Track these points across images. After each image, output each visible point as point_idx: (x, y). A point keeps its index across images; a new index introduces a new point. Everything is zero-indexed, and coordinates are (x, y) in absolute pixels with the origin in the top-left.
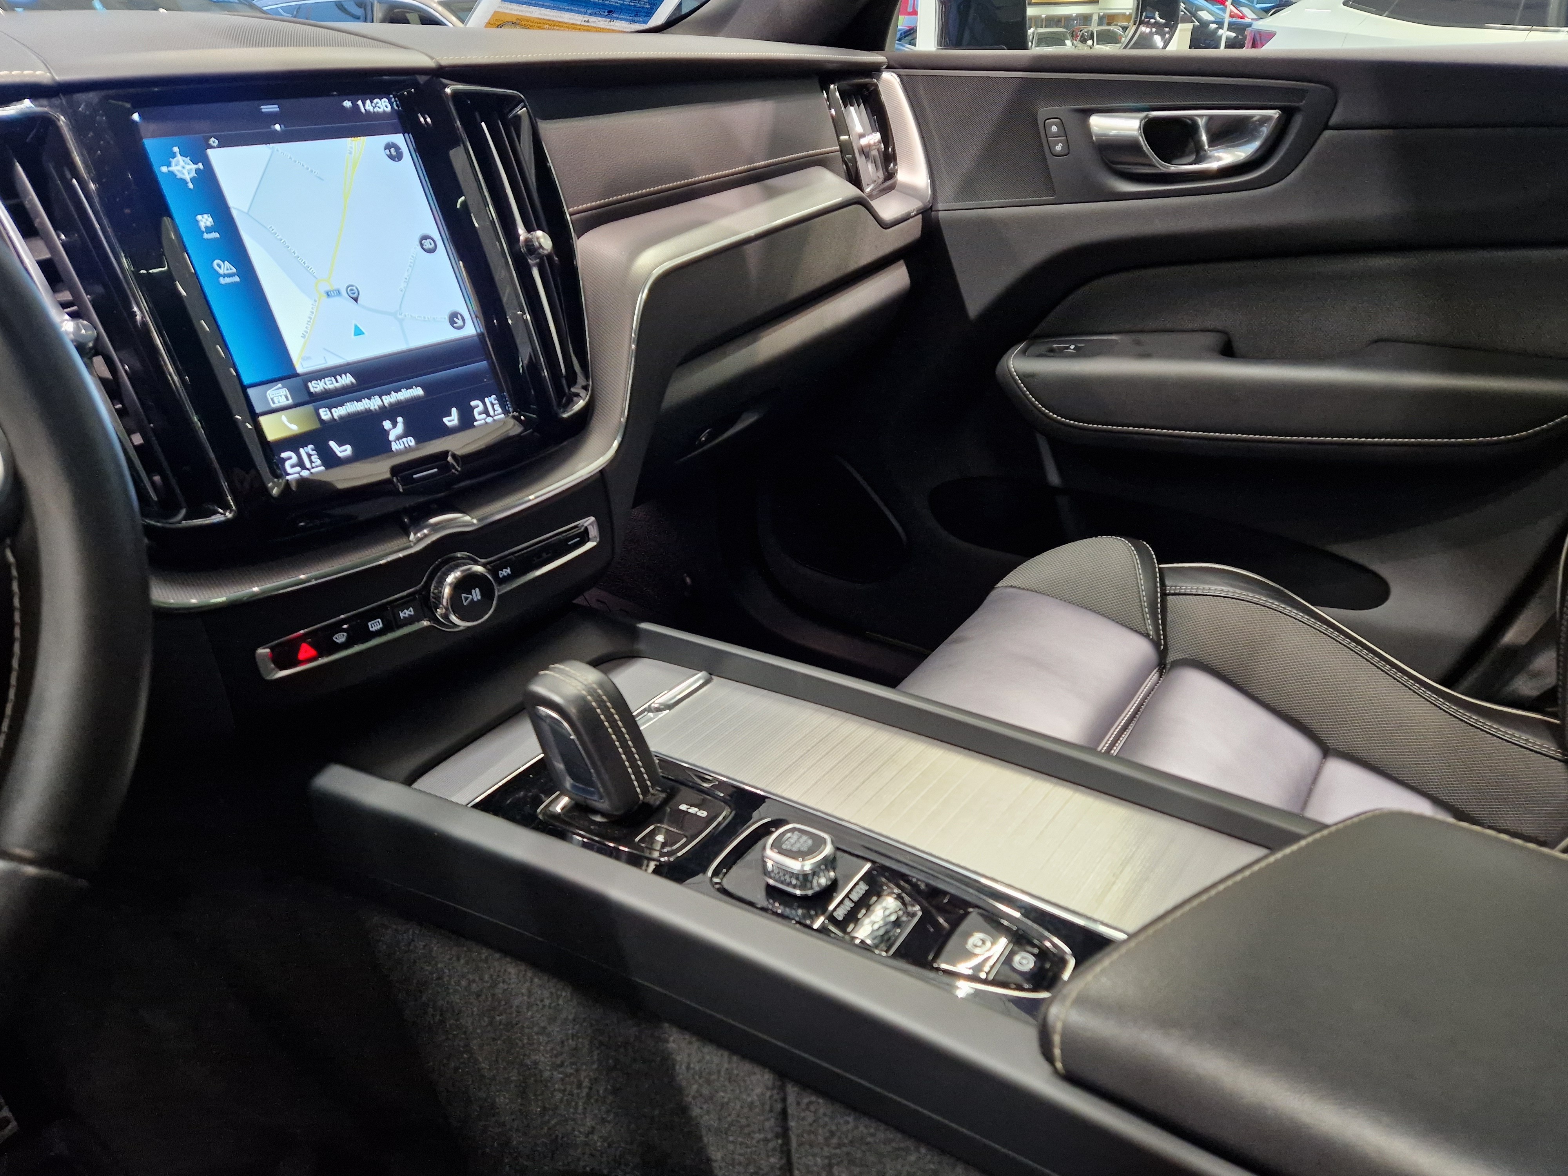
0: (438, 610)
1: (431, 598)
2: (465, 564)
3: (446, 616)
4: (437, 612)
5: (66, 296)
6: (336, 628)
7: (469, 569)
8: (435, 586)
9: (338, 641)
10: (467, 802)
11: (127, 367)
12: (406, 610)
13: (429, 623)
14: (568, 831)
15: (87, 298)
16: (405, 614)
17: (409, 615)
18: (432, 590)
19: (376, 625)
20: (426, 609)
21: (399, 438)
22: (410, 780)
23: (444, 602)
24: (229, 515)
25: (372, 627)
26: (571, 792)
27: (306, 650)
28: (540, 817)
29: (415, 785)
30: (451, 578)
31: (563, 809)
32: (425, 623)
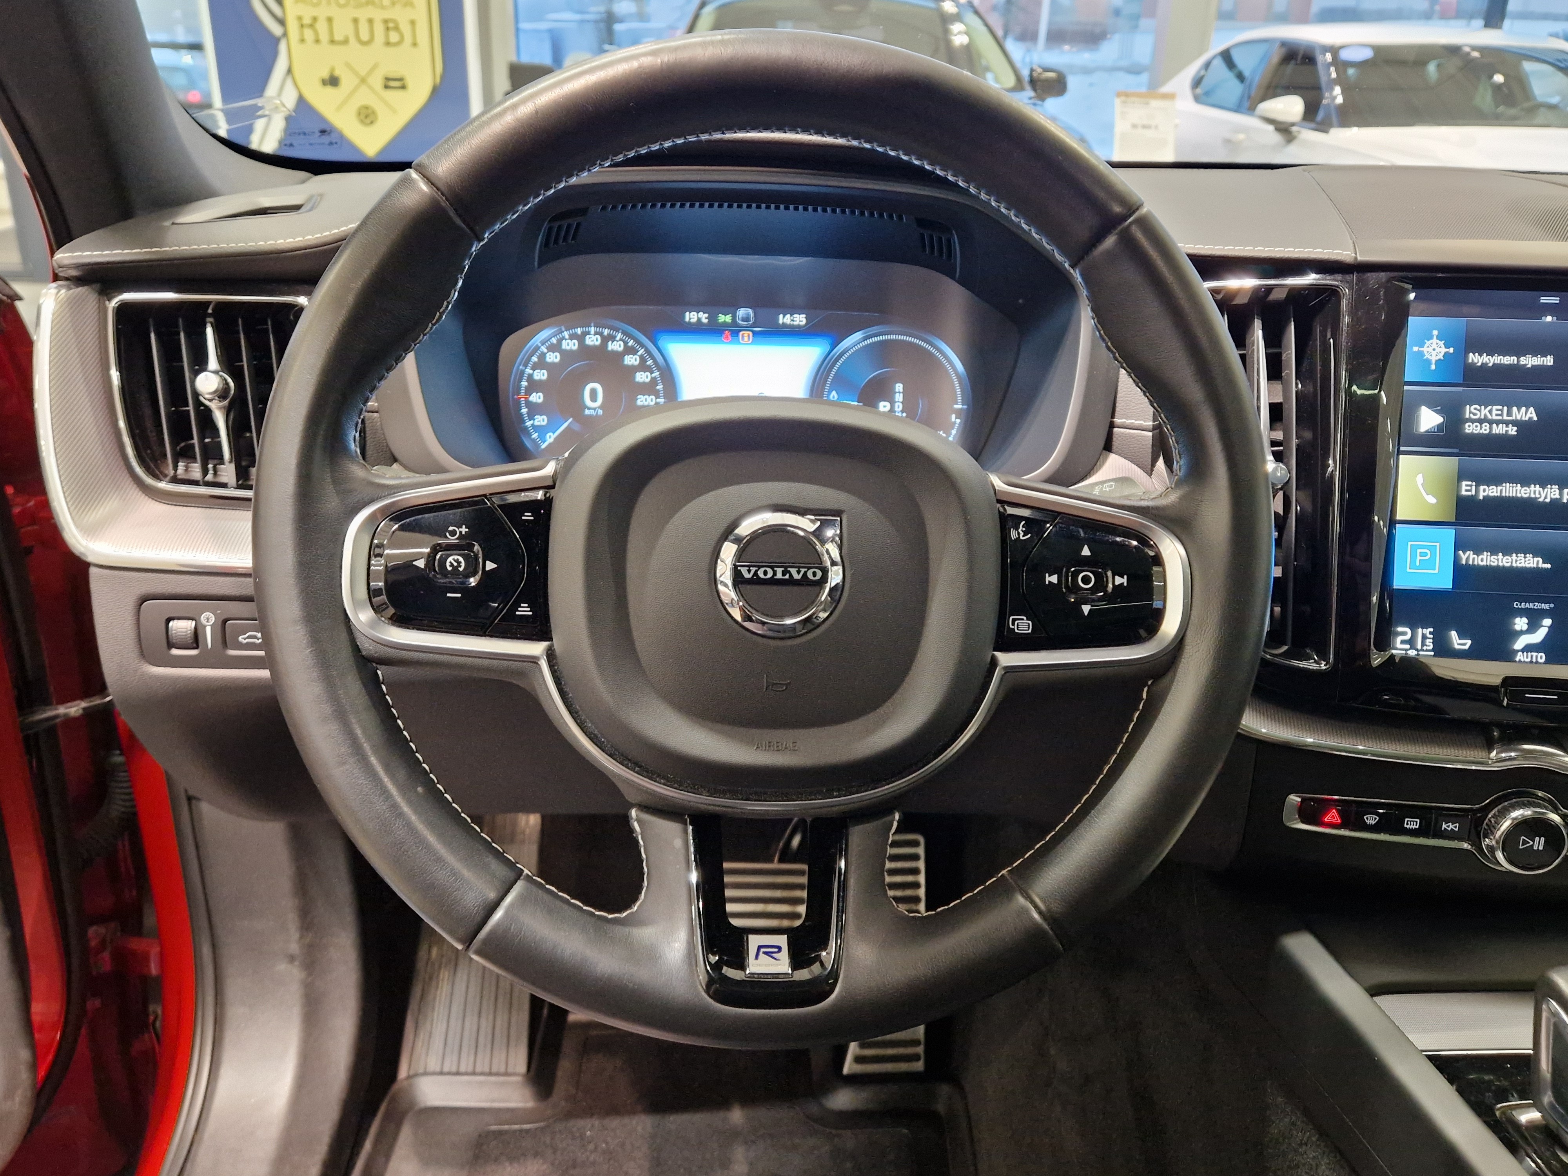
0: (1487, 840)
1: (1485, 824)
2: (1540, 806)
3: (1492, 849)
4: (1484, 841)
5: (1279, 435)
6: (1372, 808)
7: (1543, 813)
8: (1494, 814)
9: (1368, 822)
10: (1424, 1048)
11: (1299, 508)
12: (1450, 824)
13: (1470, 847)
14: (1522, 1148)
15: (1294, 441)
16: (1448, 826)
17: (1452, 829)
18: (1490, 816)
19: (1412, 824)
20: (1473, 830)
21: (1528, 648)
22: (1375, 991)
23: (1499, 833)
24: (1323, 666)
25: (1407, 824)
26: (1546, 1109)
27: (1332, 816)
28: (1498, 1113)
29: (1375, 999)
30: (1517, 814)
31: (1528, 1122)
32: (1466, 846)
